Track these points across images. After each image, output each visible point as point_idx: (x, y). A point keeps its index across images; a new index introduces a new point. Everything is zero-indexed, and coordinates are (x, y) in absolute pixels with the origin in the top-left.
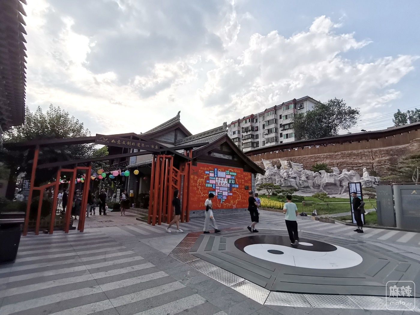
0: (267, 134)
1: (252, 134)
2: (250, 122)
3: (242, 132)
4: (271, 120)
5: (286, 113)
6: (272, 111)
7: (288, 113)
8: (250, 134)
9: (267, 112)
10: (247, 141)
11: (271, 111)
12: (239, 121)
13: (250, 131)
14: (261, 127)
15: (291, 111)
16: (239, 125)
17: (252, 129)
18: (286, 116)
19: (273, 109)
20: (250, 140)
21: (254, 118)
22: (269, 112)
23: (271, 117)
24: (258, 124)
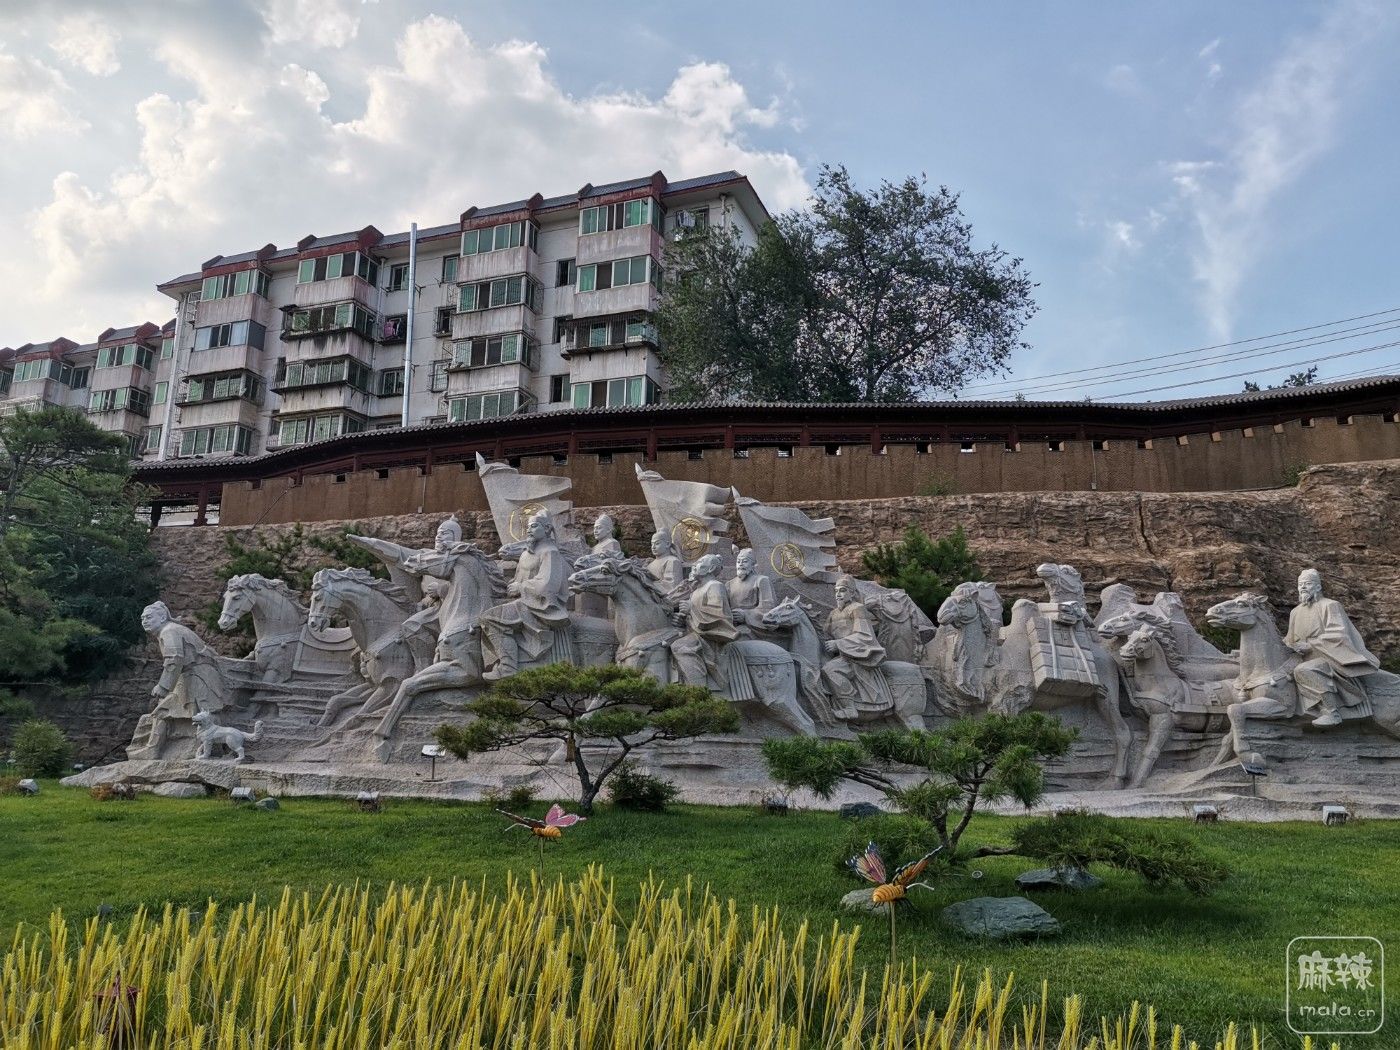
0: (467, 371)
1: (355, 355)
2: (347, 272)
3: (287, 338)
4: (500, 283)
5: (604, 247)
6: (514, 222)
7: (618, 250)
8: (340, 359)
9: (479, 227)
10: (313, 402)
11: (507, 221)
12: (269, 264)
13: (342, 333)
14: (423, 323)
15: (638, 240)
16: (264, 290)
17: (363, 328)
18: (604, 269)
19: (524, 215)
20: (334, 400)
21: (378, 260)
22: (491, 225)
23: (501, 263)
24: (403, 302)
